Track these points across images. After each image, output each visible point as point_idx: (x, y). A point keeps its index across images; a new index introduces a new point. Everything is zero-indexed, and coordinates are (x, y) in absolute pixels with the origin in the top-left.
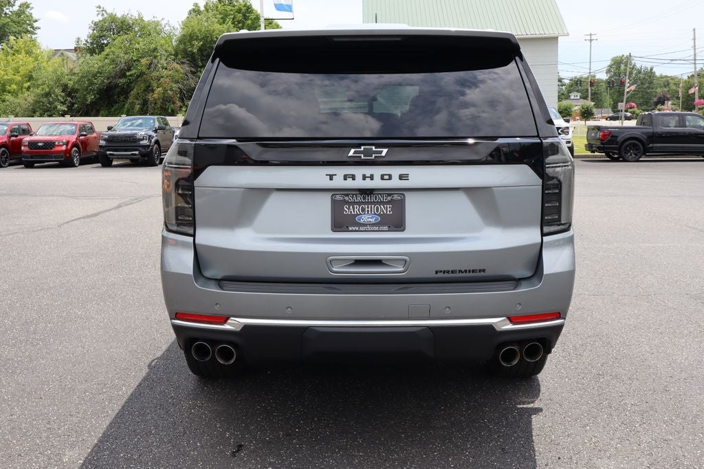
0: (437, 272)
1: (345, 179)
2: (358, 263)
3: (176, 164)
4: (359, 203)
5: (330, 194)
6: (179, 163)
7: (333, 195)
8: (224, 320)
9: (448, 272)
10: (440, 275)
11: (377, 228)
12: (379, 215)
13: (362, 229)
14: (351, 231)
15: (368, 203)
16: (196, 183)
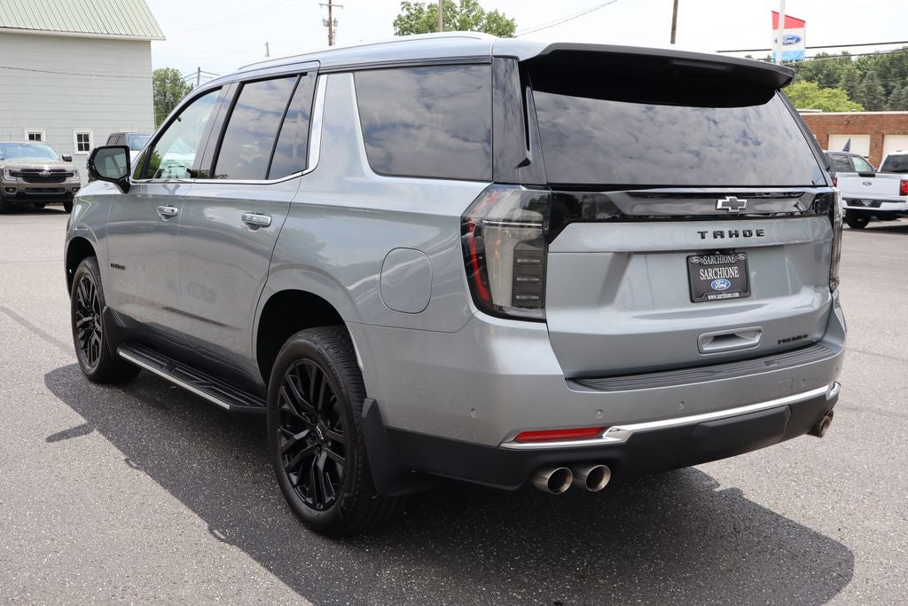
0: (779, 342)
1: (715, 237)
2: (718, 338)
3: (518, 221)
4: (712, 266)
5: (684, 256)
6: (524, 219)
7: (688, 258)
8: (598, 431)
9: (789, 340)
10: (782, 344)
11: (730, 295)
12: (729, 279)
13: (720, 297)
14: (712, 300)
15: (724, 265)
16: (552, 246)
